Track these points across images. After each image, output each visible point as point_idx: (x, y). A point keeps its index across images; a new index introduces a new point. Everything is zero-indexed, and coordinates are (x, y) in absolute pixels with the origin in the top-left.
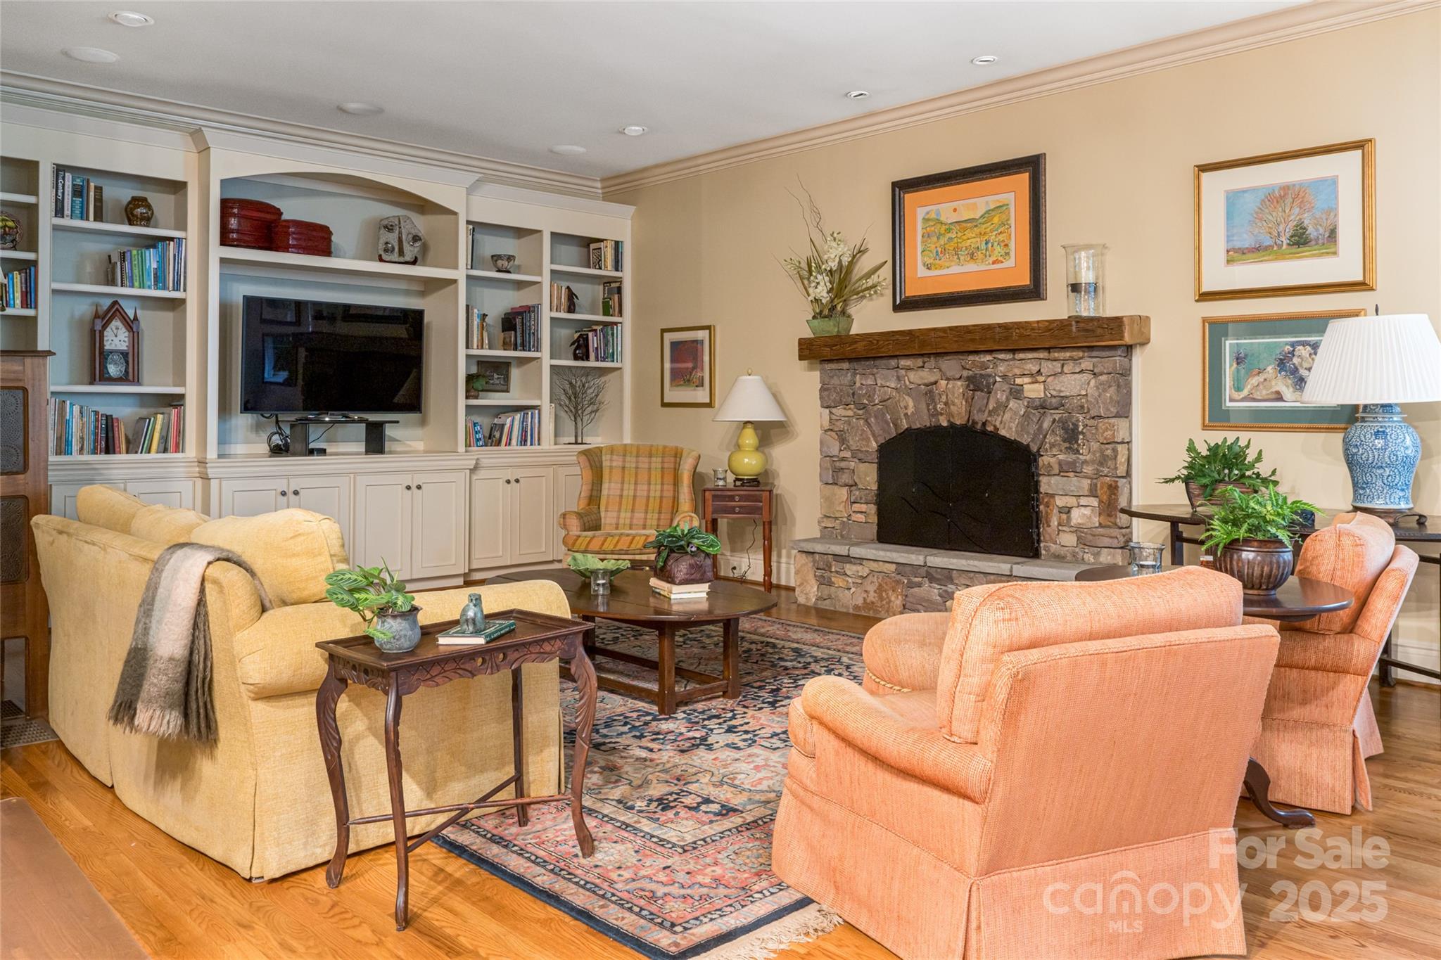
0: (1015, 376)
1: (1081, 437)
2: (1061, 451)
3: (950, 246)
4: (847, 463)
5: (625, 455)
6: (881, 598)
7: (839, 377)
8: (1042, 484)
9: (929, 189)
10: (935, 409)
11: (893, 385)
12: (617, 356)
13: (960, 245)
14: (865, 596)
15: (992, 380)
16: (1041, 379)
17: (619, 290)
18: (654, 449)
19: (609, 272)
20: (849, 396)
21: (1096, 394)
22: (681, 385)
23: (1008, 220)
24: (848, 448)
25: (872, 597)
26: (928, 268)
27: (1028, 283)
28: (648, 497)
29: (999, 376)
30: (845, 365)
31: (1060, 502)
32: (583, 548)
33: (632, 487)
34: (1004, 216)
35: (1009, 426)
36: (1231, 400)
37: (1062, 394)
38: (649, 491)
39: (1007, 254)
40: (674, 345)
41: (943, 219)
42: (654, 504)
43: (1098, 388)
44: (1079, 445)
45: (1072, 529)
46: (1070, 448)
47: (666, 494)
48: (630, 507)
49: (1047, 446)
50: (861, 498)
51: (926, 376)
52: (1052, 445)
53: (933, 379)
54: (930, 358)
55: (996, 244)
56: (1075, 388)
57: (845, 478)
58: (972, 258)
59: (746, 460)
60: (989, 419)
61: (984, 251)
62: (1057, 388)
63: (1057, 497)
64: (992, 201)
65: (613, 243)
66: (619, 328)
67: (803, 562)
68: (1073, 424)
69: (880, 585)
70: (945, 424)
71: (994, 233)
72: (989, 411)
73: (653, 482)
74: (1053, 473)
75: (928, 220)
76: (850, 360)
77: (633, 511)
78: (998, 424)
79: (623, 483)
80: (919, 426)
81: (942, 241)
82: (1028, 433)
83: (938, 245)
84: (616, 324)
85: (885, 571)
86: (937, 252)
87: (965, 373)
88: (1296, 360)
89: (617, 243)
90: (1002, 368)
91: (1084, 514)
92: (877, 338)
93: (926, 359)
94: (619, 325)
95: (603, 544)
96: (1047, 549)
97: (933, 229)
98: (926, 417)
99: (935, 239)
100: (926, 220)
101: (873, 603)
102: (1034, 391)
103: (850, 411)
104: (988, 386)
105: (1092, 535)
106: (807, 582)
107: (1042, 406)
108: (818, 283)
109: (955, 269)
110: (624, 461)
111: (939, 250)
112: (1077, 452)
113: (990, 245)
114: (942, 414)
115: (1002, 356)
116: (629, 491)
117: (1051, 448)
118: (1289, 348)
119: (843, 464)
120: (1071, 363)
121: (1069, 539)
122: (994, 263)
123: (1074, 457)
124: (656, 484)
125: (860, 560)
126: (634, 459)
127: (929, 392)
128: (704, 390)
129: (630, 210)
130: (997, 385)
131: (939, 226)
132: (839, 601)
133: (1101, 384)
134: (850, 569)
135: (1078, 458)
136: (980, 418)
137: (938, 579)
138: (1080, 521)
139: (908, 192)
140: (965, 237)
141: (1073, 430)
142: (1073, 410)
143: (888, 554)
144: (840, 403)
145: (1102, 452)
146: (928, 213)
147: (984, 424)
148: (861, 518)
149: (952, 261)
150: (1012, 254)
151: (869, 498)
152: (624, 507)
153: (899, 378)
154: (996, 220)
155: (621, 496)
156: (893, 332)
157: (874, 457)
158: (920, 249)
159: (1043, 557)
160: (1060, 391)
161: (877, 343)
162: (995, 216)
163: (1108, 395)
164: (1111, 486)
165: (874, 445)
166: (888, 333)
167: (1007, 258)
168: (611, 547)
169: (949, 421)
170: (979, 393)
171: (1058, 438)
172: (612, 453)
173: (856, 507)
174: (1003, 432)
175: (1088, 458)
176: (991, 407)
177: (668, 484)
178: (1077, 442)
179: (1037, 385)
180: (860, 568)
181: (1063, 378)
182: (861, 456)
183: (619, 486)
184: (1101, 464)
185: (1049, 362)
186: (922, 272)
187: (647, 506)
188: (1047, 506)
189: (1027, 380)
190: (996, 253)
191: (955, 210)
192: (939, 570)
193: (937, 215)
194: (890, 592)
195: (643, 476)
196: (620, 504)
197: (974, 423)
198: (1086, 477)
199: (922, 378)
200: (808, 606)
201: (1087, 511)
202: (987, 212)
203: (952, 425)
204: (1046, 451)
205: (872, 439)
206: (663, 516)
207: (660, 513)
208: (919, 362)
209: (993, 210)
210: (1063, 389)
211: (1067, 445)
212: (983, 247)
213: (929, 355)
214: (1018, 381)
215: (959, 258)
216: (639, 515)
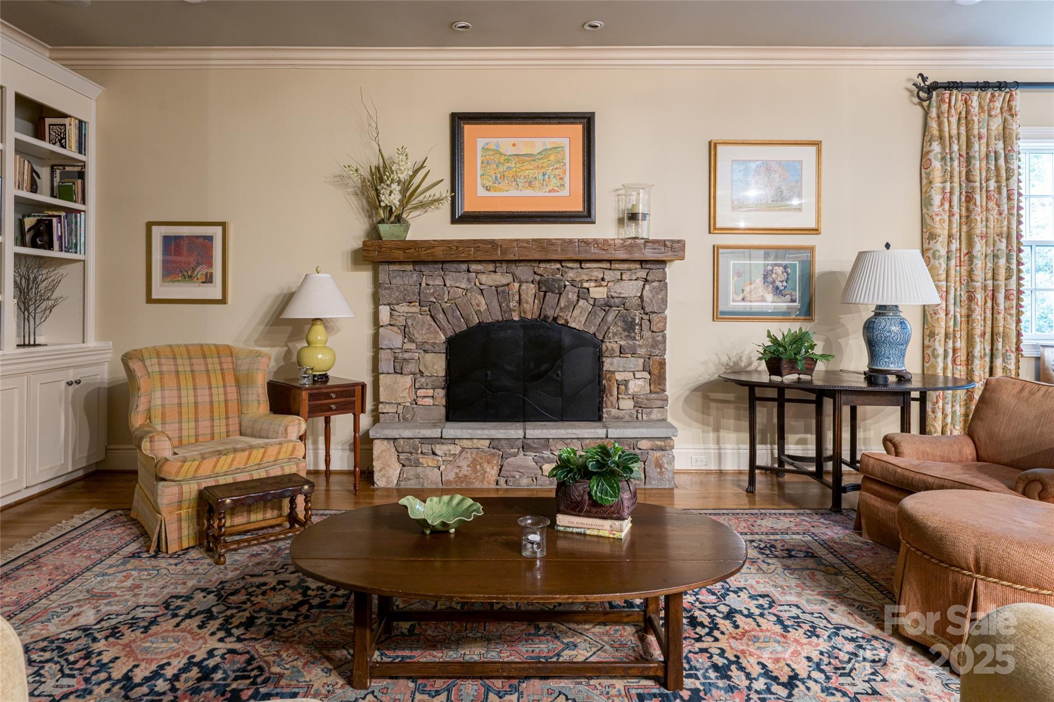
0: (581, 281)
1: (637, 327)
2: (621, 338)
3: (509, 174)
4: (410, 354)
5: (175, 358)
6: (475, 471)
7: (402, 277)
8: (605, 364)
9: (489, 124)
10: (508, 306)
11: (463, 286)
12: (81, 247)
13: (518, 174)
14: (458, 471)
15: (563, 284)
16: (604, 283)
17: (81, 175)
18: (206, 349)
19: (71, 152)
20: (414, 294)
21: (651, 296)
22: (179, 281)
23: (564, 159)
24: (412, 341)
25: (465, 470)
26: (487, 190)
27: (581, 209)
28: (211, 402)
29: (568, 281)
30: (410, 267)
31: (619, 376)
32: (190, 475)
33: (191, 392)
34: (560, 156)
35: (577, 320)
36: (734, 301)
37: (622, 296)
38: (211, 395)
39: (563, 185)
40: (167, 239)
41: (502, 150)
42: (219, 410)
43: (651, 291)
44: (636, 333)
45: (630, 397)
46: (629, 336)
47: (230, 397)
48: (192, 416)
49: (611, 335)
50: (427, 385)
51: (500, 278)
52: (615, 334)
53: (505, 282)
54: (501, 263)
55: (552, 177)
56: (633, 290)
57: (411, 367)
58: (530, 186)
59: (320, 356)
60: (561, 314)
61: (541, 182)
62: (618, 291)
63: (616, 373)
64: (550, 142)
65: (77, 122)
66: (83, 217)
67: (384, 448)
68: (631, 318)
69: (474, 459)
70: (516, 318)
71: (551, 168)
72: (561, 308)
73: (214, 385)
74: (615, 355)
75: (488, 150)
76: (415, 263)
77: (196, 420)
78: (568, 317)
79: (179, 389)
80: (491, 321)
81: (501, 169)
82: (594, 325)
83: (497, 171)
84: (79, 211)
85: (480, 446)
86: (496, 177)
87: (538, 278)
88: (774, 276)
89: (81, 122)
90: (571, 274)
91: (638, 385)
92: (456, 244)
93: (498, 265)
94: (82, 213)
95: (215, 466)
96: (608, 413)
97: (492, 157)
98: (499, 313)
99: (495, 166)
100: (485, 149)
101: (466, 476)
102: (599, 292)
103: (414, 308)
104: (560, 289)
105: (647, 400)
106: (389, 466)
107: (607, 305)
108: (391, 192)
109: (513, 193)
110: (176, 365)
111: (499, 176)
112: (635, 339)
113: (547, 177)
114: (514, 311)
115: (570, 265)
116: (188, 397)
117: (613, 336)
118: (770, 268)
119: (406, 356)
120: (629, 273)
121: (627, 404)
122: (550, 191)
123: (631, 342)
124: (218, 387)
125: (453, 441)
126: (187, 362)
127: (501, 292)
128: (215, 286)
129: (96, 90)
130: (567, 288)
131: (498, 156)
132: (428, 479)
133: (654, 288)
134: (440, 449)
135: (635, 343)
136: (550, 313)
137: (535, 448)
138: (636, 390)
139: (468, 124)
140: (523, 168)
141: (631, 322)
142: (632, 307)
143: (486, 432)
144: (404, 300)
145: (653, 338)
146: (487, 144)
147: (555, 319)
148: (429, 401)
149: (511, 186)
150: (567, 186)
151: (437, 383)
152: (185, 417)
153: (469, 280)
154: (552, 158)
155: (180, 405)
156: (474, 240)
157: (443, 348)
158: (479, 172)
159: (604, 420)
160: (620, 293)
161: (457, 249)
162: (550, 155)
163: (660, 297)
164: (661, 362)
165: (443, 338)
166: (470, 241)
167: (562, 188)
168: (225, 468)
169: (520, 316)
170: (550, 294)
171: (619, 329)
172: (158, 356)
173: (421, 392)
174: (573, 325)
175: (641, 343)
176: (562, 305)
177: (231, 386)
178: (634, 331)
179: (601, 288)
180: (451, 447)
181: (622, 283)
182: (427, 347)
183: (175, 393)
184: (653, 347)
185: (611, 271)
186: (481, 192)
187: (212, 412)
188: (609, 380)
189: (593, 284)
190: (552, 183)
191: (514, 145)
192: (536, 440)
193: (497, 146)
194: (485, 465)
195: (202, 381)
196: (180, 413)
197: (546, 317)
198: (641, 357)
199: (494, 280)
200: (389, 489)
201: (641, 382)
202: (545, 150)
203: (523, 320)
204: (610, 338)
205: (440, 332)
206: (231, 421)
207: (227, 418)
208: (491, 267)
209: (550, 149)
210: (623, 292)
211: (626, 333)
212: (541, 177)
213: (501, 262)
214: (586, 285)
215: (517, 184)
216: (204, 424)
